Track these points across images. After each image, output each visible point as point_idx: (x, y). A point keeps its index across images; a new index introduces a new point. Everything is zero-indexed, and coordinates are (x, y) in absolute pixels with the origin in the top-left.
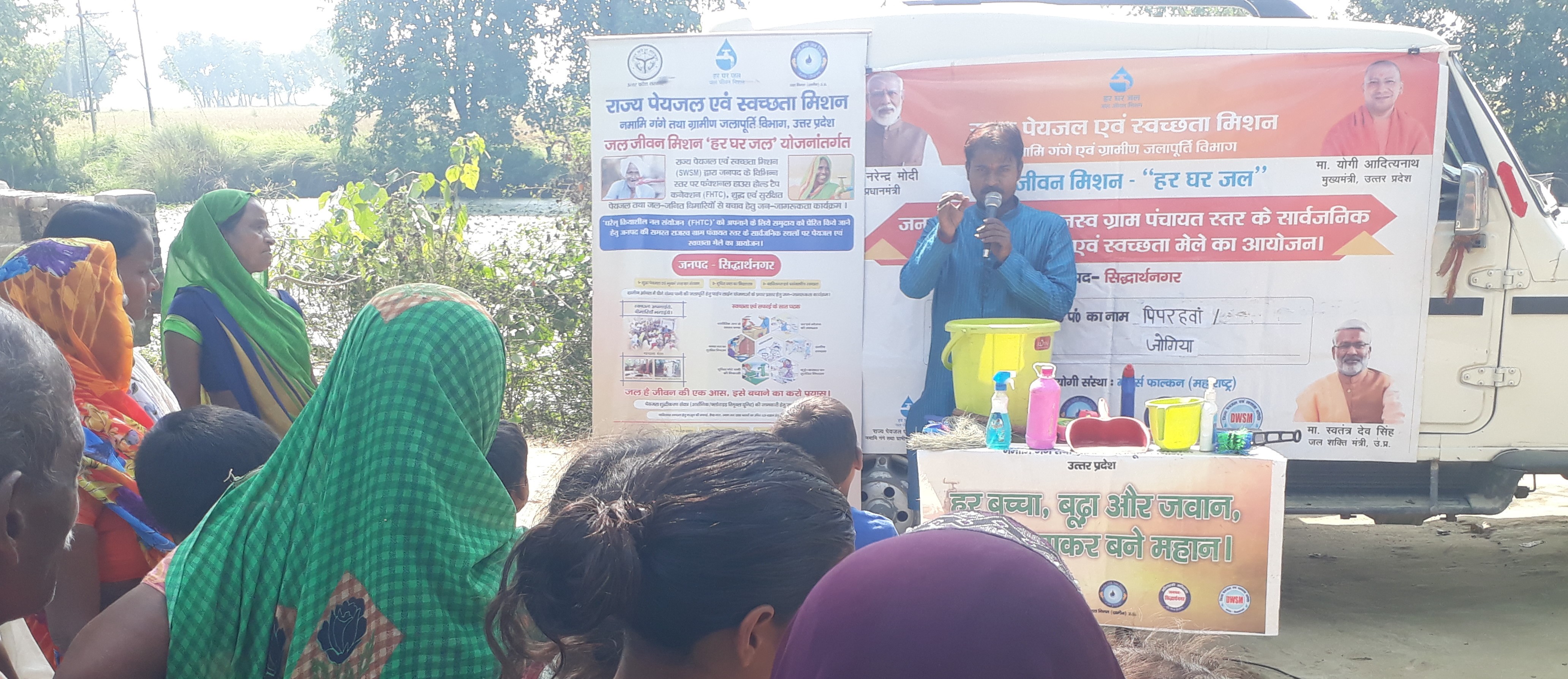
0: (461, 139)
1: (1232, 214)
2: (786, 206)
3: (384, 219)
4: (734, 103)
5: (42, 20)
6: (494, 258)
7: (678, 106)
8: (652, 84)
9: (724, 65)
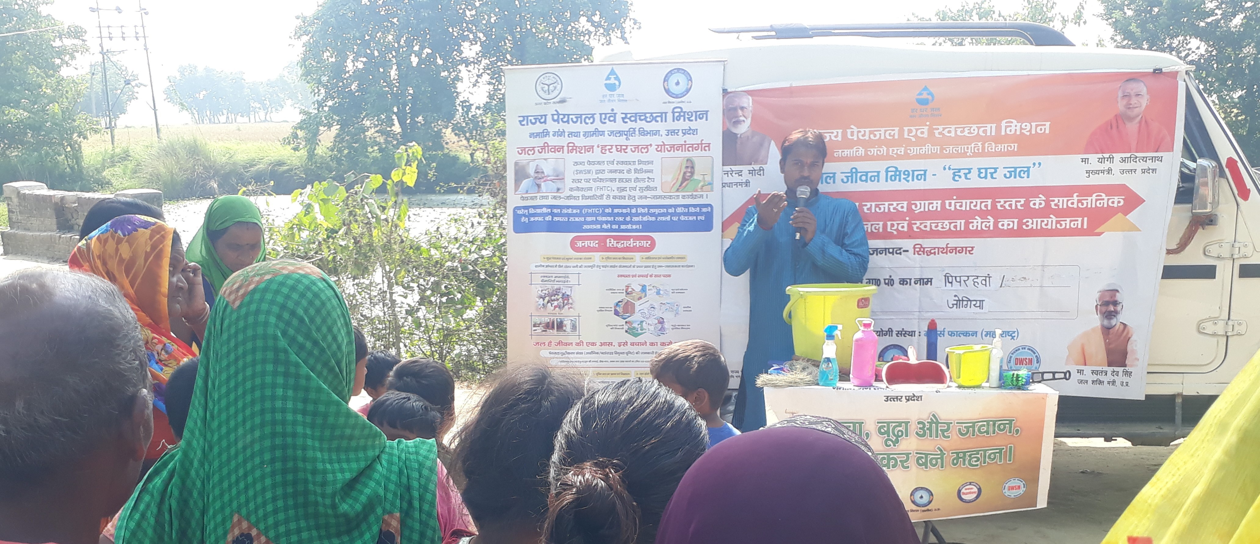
0: (403, 147)
1: (1014, 200)
2: (660, 197)
3: (342, 211)
4: (619, 117)
5: (73, 57)
6: (429, 241)
7: (575, 120)
8: (554, 103)
9: (611, 88)
